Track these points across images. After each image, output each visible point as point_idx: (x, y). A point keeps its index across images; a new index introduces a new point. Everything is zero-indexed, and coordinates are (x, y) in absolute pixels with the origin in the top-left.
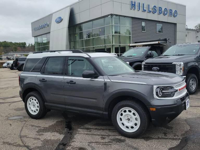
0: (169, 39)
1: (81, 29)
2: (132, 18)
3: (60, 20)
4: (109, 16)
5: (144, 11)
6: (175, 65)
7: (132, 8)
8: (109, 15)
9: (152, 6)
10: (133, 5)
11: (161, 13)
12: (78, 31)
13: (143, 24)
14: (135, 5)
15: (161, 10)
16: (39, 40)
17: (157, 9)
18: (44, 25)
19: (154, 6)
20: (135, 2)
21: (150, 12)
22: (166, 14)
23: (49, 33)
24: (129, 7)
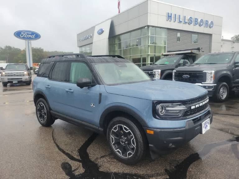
0: (202, 48)
1: (120, 40)
2: (168, 29)
3: (101, 32)
4: (146, 28)
5: (180, 22)
6: (206, 73)
7: (168, 19)
8: (145, 26)
9: (188, 18)
10: (170, 16)
11: (197, 24)
12: (117, 42)
13: (179, 35)
14: (171, 16)
15: (197, 21)
16: (84, 49)
17: (193, 20)
18: (88, 36)
19: (191, 18)
20: (171, 14)
21: (185, 23)
22: (202, 25)
23: (92, 43)
24: (165, 18)
